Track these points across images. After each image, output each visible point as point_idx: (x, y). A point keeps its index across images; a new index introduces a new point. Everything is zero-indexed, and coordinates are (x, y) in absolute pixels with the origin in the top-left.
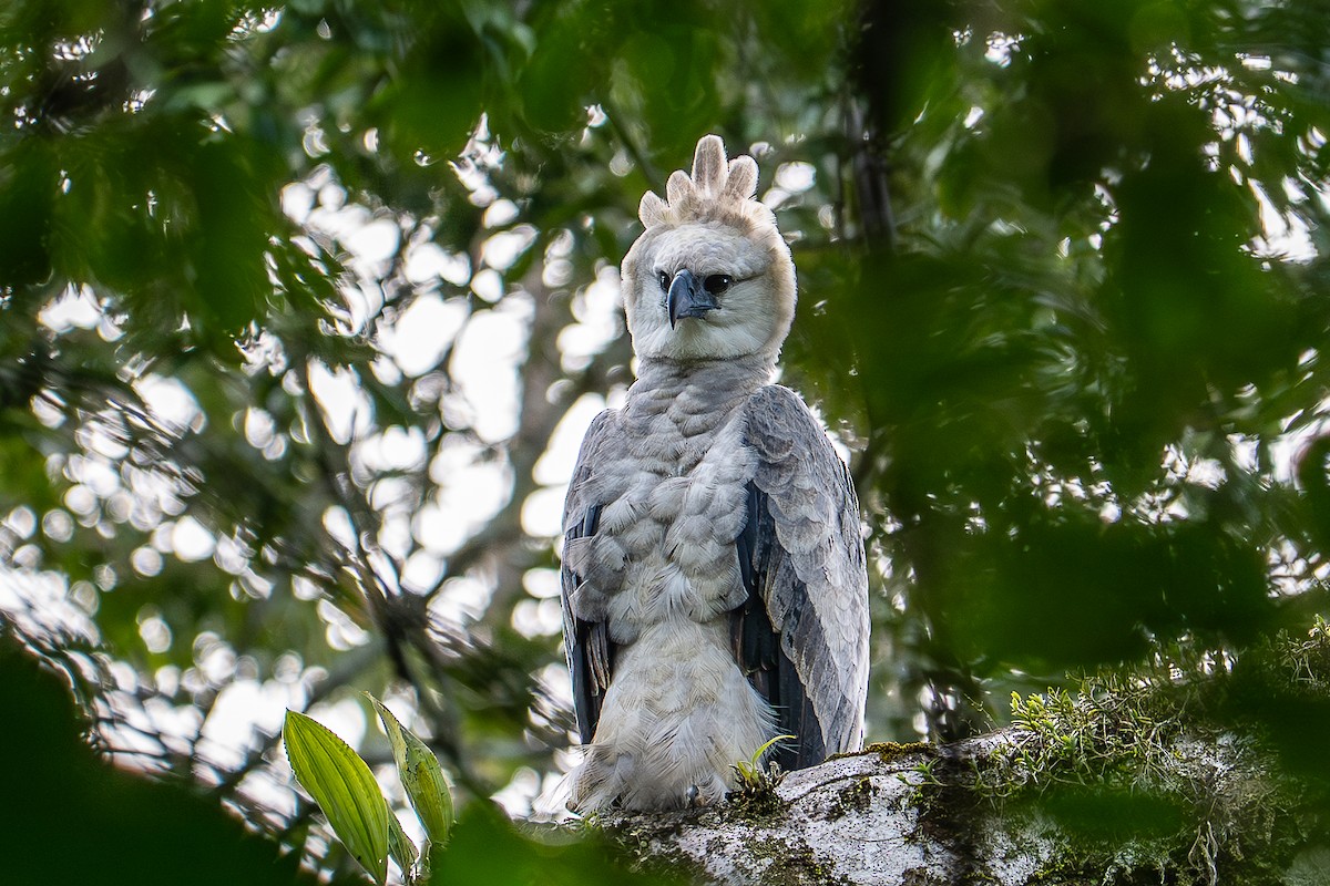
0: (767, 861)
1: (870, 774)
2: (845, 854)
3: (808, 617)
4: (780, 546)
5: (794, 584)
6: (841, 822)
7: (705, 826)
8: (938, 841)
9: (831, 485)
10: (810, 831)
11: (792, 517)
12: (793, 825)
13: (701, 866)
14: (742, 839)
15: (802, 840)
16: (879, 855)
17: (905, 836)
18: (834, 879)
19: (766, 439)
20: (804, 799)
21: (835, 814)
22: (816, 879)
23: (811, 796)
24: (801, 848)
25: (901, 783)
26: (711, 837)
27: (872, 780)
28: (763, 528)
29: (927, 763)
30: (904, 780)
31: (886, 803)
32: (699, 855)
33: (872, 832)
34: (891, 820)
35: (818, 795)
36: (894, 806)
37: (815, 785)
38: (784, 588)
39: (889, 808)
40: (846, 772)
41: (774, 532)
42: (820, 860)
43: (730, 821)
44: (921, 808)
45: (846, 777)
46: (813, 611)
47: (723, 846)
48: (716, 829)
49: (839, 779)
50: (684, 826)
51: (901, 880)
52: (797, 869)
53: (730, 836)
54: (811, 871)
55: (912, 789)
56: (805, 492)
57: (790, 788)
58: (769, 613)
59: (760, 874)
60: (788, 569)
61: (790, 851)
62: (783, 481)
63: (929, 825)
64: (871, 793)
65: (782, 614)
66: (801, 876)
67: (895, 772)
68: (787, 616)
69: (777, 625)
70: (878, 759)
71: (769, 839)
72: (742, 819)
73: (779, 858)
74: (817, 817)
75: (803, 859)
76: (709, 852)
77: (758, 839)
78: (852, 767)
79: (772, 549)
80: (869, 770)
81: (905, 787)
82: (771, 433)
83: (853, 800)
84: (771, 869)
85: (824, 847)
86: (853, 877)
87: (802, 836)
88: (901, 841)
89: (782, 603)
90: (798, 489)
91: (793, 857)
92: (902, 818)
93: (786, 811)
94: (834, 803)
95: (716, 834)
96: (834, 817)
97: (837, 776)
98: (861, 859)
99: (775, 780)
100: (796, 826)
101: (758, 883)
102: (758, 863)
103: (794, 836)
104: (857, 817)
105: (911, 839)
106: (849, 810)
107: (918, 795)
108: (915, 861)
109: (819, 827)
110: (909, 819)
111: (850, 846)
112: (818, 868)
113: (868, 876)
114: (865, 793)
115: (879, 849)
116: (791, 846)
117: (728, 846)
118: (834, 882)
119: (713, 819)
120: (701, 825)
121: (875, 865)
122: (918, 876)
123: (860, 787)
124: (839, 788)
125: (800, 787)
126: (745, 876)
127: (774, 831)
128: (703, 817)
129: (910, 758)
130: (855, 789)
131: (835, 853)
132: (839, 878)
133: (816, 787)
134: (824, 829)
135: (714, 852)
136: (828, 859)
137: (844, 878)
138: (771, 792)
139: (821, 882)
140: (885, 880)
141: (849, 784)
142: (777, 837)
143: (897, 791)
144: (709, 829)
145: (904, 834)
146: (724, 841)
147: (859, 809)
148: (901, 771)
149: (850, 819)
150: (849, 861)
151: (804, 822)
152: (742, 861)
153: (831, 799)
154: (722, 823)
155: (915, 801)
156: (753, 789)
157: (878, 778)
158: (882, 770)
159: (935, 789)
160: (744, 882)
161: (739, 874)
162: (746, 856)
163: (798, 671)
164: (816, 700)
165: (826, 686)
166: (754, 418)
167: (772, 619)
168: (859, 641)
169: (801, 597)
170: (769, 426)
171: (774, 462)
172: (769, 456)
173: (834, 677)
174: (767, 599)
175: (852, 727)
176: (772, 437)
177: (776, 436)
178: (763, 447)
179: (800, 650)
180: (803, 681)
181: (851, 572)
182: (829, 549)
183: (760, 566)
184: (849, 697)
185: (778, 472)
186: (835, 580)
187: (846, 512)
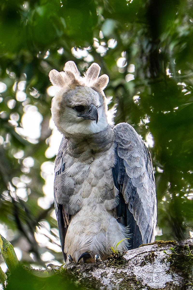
0: (121, 280)
1: (154, 251)
2: (146, 277)
3: (137, 199)
4: (127, 176)
5: (132, 188)
6: (145, 266)
7: (100, 268)
8: (177, 272)
9: (143, 155)
10: (135, 270)
11: (132, 166)
12: (129, 268)
13: (99, 281)
14: (113, 272)
15: (132, 273)
16: (157, 277)
17: (166, 271)
18: (143, 285)
19: (122, 140)
20: (133, 259)
21: (143, 264)
22: (137, 285)
23: (135, 258)
24: (132, 275)
25: (165, 254)
26: (103, 272)
27: (155, 253)
28: (121, 170)
29: (173, 247)
30: (165, 253)
31: (160, 260)
32: (99, 277)
33: (155, 270)
34: (161, 266)
35: (137, 258)
36: (162, 261)
37: (136, 254)
38: (129, 189)
39: (161, 262)
40: (146, 250)
41: (125, 171)
42: (138, 279)
43: (109, 266)
44: (171, 262)
45: (146, 252)
46: (138, 197)
47: (107, 275)
48: (104, 269)
49: (144, 253)
50: (94, 268)
51: (165, 286)
52: (131, 282)
53: (109, 271)
54: (135, 283)
55: (168, 256)
56: (136, 158)
57: (130, 255)
58: (124, 197)
59: (119, 284)
60: (130, 183)
61: (128, 276)
62: (128, 154)
63: (174, 267)
64: (155, 257)
65: (128, 198)
66: (132, 284)
67: (163, 250)
68: (130, 198)
69: (127, 201)
70: (157, 246)
71: (122, 272)
72: (113, 266)
73: (125, 279)
74: (137, 265)
75: (132, 279)
76: (102, 277)
77: (118, 272)
78: (148, 248)
79: (124, 177)
80: (154, 250)
82: (124, 138)
83: (149, 259)
84: (122, 282)
85: (140, 275)
86: (149, 285)
87: (132, 271)
88: (164, 273)
89: (128, 194)
90: (133, 157)
91: (129, 278)
92: (165, 265)
93: (127, 263)
94: (143, 261)
95: (104, 271)
96: (142, 265)
97: (144, 252)
98: (152, 279)
99: (123, 253)
100: (130, 268)
101: (118, 287)
102: (118, 280)
103: (130, 271)
104: (150, 265)
105: (168, 272)
106: (148, 263)
107: (170, 258)
108: (169, 279)
109: (138, 268)
110: (167, 266)
111: (148, 275)
112: (138, 282)
113: (154, 284)
114: (153, 257)
115: (158, 275)
116: (129, 274)
117: (108, 274)
118: (143, 286)
119: (103, 266)
120: (99, 268)
121: (156, 281)
122: (170, 284)
123: (151, 255)
124: (144, 256)
125: (132, 255)
126: (114, 284)
127: (123, 269)
128: (100, 265)
129: (168, 246)
130: (150, 255)
131: (143, 277)
132: (144, 285)
133: (137, 255)
134: (139, 269)
135: (103, 277)
136: (141, 279)
137: (146, 285)
138: (122, 257)
139: (138, 286)
140: (159, 286)
141: (148, 254)
142: (124, 271)
143: (163, 256)
144: (102, 269)
145: (166, 270)
146: (107, 273)
147: (151, 262)
148: (165, 250)
149: (148, 266)
150: (148, 279)
151: (133, 267)
152: (113, 280)
153: (142, 259)
154: (106, 267)
155: (169, 260)
156: (116, 256)
157: (157, 252)
158: (158, 250)
159: (176, 256)
160: (113, 286)
161: (112, 284)
162: (114, 278)
163: (134, 216)
164: (140, 226)
165: (143, 221)
166: (118, 133)
167: (125, 199)
168: (154, 206)
169: (134, 192)
170: (123, 136)
171: (125, 148)
172: (124, 146)
173: (145, 218)
174: (124, 193)
175: (152, 235)
176: (124, 140)
177: (126, 139)
178: (121, 143)
179: (134, 210)
180: (135, 220)
181: (150, 183)
182: (144, 176)
183: (120, 182)
184: (150, 225)
185: (127, 152)
186: (146, 187)
187: (148, 164)
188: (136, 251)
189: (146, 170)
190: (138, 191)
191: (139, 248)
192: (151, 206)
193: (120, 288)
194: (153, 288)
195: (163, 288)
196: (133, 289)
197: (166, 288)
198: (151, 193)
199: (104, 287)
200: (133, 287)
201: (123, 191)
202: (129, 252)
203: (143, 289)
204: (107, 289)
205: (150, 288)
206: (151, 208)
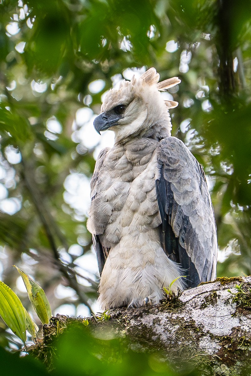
0: (177, 327)
1: (217, 290)
2: (208, 322)
3: (190, 230)
4: (176, 203)
5: (183, 217)
6: (206, 309)
7: (152, 313)
8: (245, 315)
9: (196, 175)
10: (194, 314)
11: (182, 191)
12: (187, 312)
13: (151, 330)
14: (167, 318)
15: (190, 318)
16: (221, 322)
17: (232, 314)
18: (204, 332)
19: (169, 159)
20: (191, 301)
21: (203, 306)
22: (197, 333)
23: (193, 300)
24: (191, 320)
25: (229, 293)
26: (155, 318)
27: (218, 293)
28: (169, 197)
29: (239, 285)
30: (230, 292)
31: (223, 301)
32: (150, 325)
33: (218, 313)
34: (226, 308)
35: (196, 299)
36: (227, 302)
37: (194, 295)
38: (179, 219)
39: (224, 303)
40: (207, 290)
42: (198, 325)
43: (162, 311)
44: (238, 303)
45: (207, 292)
46: (192, 227)
47: (160, 321)
48: (156, 314)
49: (205, 293)
50: (143, 314)
51: (231, 332)
52: (189, 329)
53: (162, 317)
54: (195, 330)
55: (233, 296)
56: (186, 180)
57: (187, 296)
58: (174, 230)
59: (175, 331)
60: (180, 212)
61: (186, 322)
62: (177, 176)
63: (241, 309)
64: (217, 298)
65: (179, 230)
66: (191, 332)
67: (226, 289)
69: (177, 234)
70: (219, 284)
71: (178, 317)
72: (167, 310)
73: (182, 325)
74: (196, 308)
75: (191, 325)
76: (154, 323)
77: (173, 318)
78: (208, 287)
79: (173, 205)
80: (216, 289)
81: (231, 295)
82: (170, 156)
83: (210, 301)
84: (179, 329)
85: (200, 320)
86: (212, 331)
87: (190, 316)
88: (230, 316)
89: (179, 226)
90: (183, 180)
91: (187, 324)
92: (230, 307)
93: (184, 306)
94: (203, 302)
95: (157, 316)
96: (203, 308)
97: (203, 291)
98: (215, 324)
99: (179, 294)
100: (188, 312)
101: (174, 335)
102: (174, 327)
103: (187, 316)
104: (212, 307)
105: (234, 315)
106: (209, 305)
107: (236, 298)
108: (236, 324)
109: (197, 312)
110: (233, 307)
111: (210, 319)
112: (197, 328)
113: (218, 330)
114: (215, 297)
115: (222, 320)
116: (187, 320)
117: (162, 321)
118: (204, 334)
119: (155, 310)
120: (150, 313)
121: (220, 326)
122: (237, 330)
123: (213, 295)
124: (204, 296)
125: (189, 296)
126: (169, 332)
127: (179, 314)
128: (152, 310)
129: (232, 283)
130: (211, 296)
131: (204, 322)
132: (206, 332)
133: (196, 296)
134: (199, 312)
135: (156, 324)
136: (202, 325)
137: (208, 332)
138: (177, 299)
139: (199, 334)
140: (224, 332)
141: (209, 294)
142: (181, 316)
143: (228, 296)
144: (154, 314)
145: (231, 313)
146: (160, 319)
147: (213, 304)
148: (229, 288)
149: (209, 308)
150: (209, 325)
151: (191, 310)
152: (167, 327)
153: (201, 300)
154: (158, 312)
155: (235, 300)
156: (171, 298)
157: (220, 291)
158: (221, 288)
159: (242, 295)
160: (169, 335)
161: (166, 332)
162: (169, 324)
163: (187, 252)
164: (195, 263)
165: (199, 257)
167: (175, 232)
168: (213, 236)
169: (186, 222)
170: (170, 153)
171: (173, 168)
172: (171, 166)
173: (202, 252)
174: (173, 224)
175: (212, 272)
176: (171, 158)
177: (173, 157)
178: (168, 163)
179: (187, 244)
180: (189, 256)
181: (207, 209)
182: (197, 201)
183: (169, 212)
184: (209, 260)
185: (175, 173)
186: (201, 214)
187: (202, 185)
188: (194, 291)
189: (200, 194)
190: (191, 220)
191: (197, 287)
192: (209, 236)
193: (176, 336)
194: (216, 335)
195: (229, 335)
196: (192, 337)
197: (232, 335)
198: (208, 221)
199: (156, 336)
200: (192, 335)
201: (172, 222)
202: (186, 292)
203: (205, 337)
204: (161, 339)
205: (212, 336)
206: (209, 240)
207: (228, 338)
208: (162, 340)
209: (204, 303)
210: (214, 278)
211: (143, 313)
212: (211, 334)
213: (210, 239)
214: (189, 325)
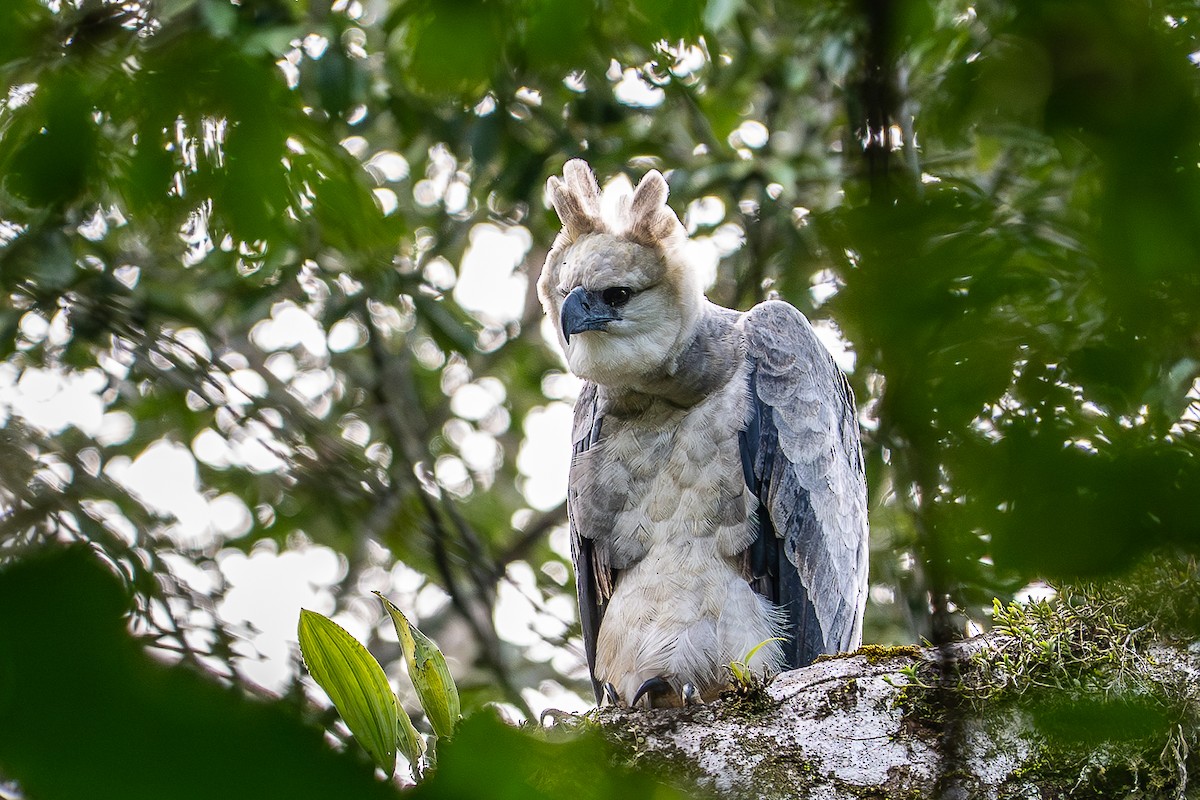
0: (758, 758)
1: (857, 676)
2: (832, 751)
3: (810, 522)
4: (783, 456)
5: (796, 491)
6: (829, 720)
7: (699, 723)
8: (922, 739)
9: (832, 397)
10: (799, 729)
11: (797, 428)
12: (783, 724)
13: (695, 762)
14: (734, 736)
15: (791, 738)
16: (864, 753)
17: (890, 735)
18: (821, 776)
19: (771, 353)
20: (794, 699)
21: (823, 713)
22: (804, 775)
23: (801, 696)
24: (791, 745)
25: (887, 685)
26: (705, 734)
27: (859, 682)
28: (766, 438)
29: (912, 666)
30: (889, 682)
31: (872, 704)
32: (693, 751)
33: (858, 732)
34: (876, 720)
35: (807, 694)
36: (880, 706)
37: (804, 685)
38: (787, 495)
39: (875, 708)
40: (834, 673)
41: (776, 442)
42: (809, 757)
43: (723, 719)
44: (906, 709)
45: (834, 679)
46: (814, 518)
47: (716, 742)
48: (710, 726)
49: (828, 680)
50: (679, 723)
51: (886, 777)
52: (786, 765)
53: (723, 733)
54: (800, 768)
55: (897, 691)
56: (809, 405)
57: (786, 686)
58: (773, 519)
59: (751, 770)
60: (790, 478)
61: (779, 748)
62: (788, 393)
63: (913, 724)
64: (858, 694)
65: (785, 520)
66: (790, 772)
67: (881, 674)
68: (789, 523)
69: (780, 529)
70: (865, 662)
71: (760, 736)
73: (769, 755)
74: (806, 716)
76: (703, 748)
77: (750, 736)
78: (839, 668)
79: (774, 459)
80: (855, 672)
81: (891, 688)
83: (841, 700)
84: (762, 765)
85: (812, 745)
86: (840, 773)
87: (791, 734)
88: (885, 741)
89: (785, 510)
90: (802, 402)
91: (782, 753)
92: (888, 717)
93: (777, 710)
94: (823, 703)
95: (710, 731)
96: (822, 716)
97: (826, 677)
98: (848, 757)
99: (766, 680)
100: (786, 724)
101: (749, 779)
102: (749, 759)
103: (784, 733)
104: (844, 716)
106: (837, 710)
107: (903, 696)
108: (899, 759)
109: (808, 725)
110: (894, 719)
111: (837, 745)
112: (806, 765)
113: (854, 773)
114: (852, 693)
115: (865, 748)
116: (781, 743)
117: (721, 743)
118: (821, 779)
119: (706, 716)
120: (695, 723)
121: (861, 763)
122: (901, 774)
123: (848, 687)
124: (827, 689)
125: (790, 687)
126: (737, 771)
127: (765, 729)
128: (698, 715)
129: (896, 661)
130: (843, 689)
131: (823, 751)
132: (826, 775)
133: (806, 687)
134: (813, 727)
135: (707, 749)
136: (816, 757)
137: (831, 775)
138: (762, 691)
139: (809, 778)
140: (871, 777)
141: (837, 685)
142: (768, 734)
143: (883, 693)
144: (703, 727)
145: (890, 733)
146: (717, 738)
147: (846, 708)
148: (887, 673)
149: (838, 718)
150: (836, 759)
151: (794, 720)
152: (735, 757)
153: (819, 699)
154: (715, 721)
155: (899, 702)
156: (746, 689)
157: (866, 679)
158: (868, 672)
159: (919, 691)
160: (736, 777)
161: (731, 769)
162: (738, 752)
163: (800, 575)
164: (817, 603)
165: (826, 590)
166: (757, 332)
167: (776, 525)
168: (860, 545)
169: (803, 504)
170: (773, 339)
171: (778, 375)
172: (773, 370)
173: (834, 582)
174: (771, 506)
175: (851, 633)
176: (776, 350)
177: (780, 349)
178: (767, 361)
179: (802, 555)
180: (804, 585)
181: (851, 479)
182: (831, 458)
183: (762, 474)
184: (848, 600)
185: (783, 385)
186: (837, 488)
187: (846, 422)
188: (801, 677)
189: (840, 441)
190: (815, 501)
192: (852, 544)
193: (754, 782)
194: (851, 782)
195: (882, 786)
196: (793, 785)
197: (888, 784)
198: (853, 508)
199: (707, 779)
200: (793, 781)
201: (768, 500)
202: (783, 675)
203: (823, 787)
204: (717, 787)
205: (842, 784)
206: (851, 553)
207: (878, 791)
208: (720, 790)
209: (826, 705)
210: (856, 643)
211: (677, 721)
212: (838, 780)
213: (853, 551)
214: (787, 757)
